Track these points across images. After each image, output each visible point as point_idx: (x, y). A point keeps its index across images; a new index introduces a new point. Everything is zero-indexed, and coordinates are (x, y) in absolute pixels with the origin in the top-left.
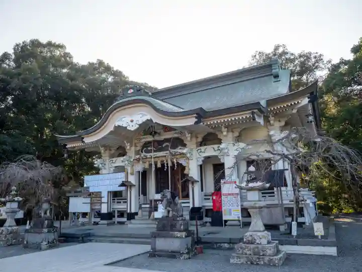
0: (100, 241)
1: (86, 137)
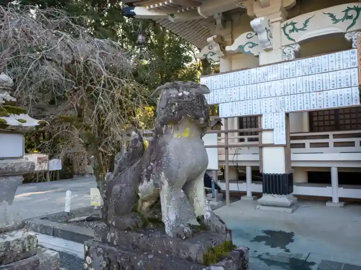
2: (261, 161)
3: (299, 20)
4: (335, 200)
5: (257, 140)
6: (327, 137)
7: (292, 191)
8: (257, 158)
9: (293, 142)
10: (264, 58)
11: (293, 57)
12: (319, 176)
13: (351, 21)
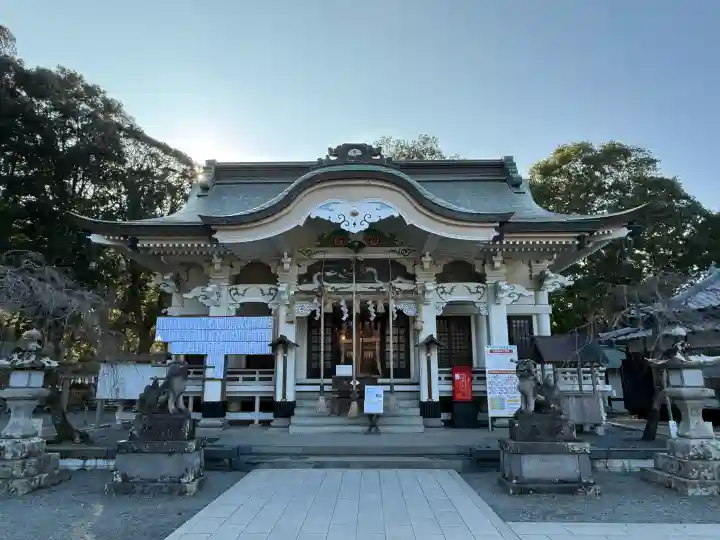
0: (283, 466)
1: (221, 230)
2: (202, 393)
3: (241, 288)
4: (256, 422)
5: (201, 373)
6: (255, 373)
7: (224, 415)
8: (199, 389)
9: (228, 376)
10: (213, 311)
11: (234, 313)
12: (247, 404)
13: (272, 297)
